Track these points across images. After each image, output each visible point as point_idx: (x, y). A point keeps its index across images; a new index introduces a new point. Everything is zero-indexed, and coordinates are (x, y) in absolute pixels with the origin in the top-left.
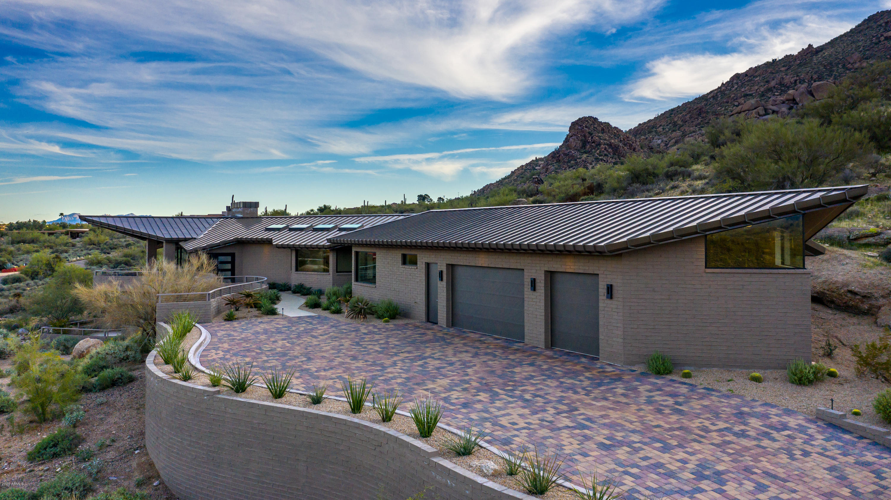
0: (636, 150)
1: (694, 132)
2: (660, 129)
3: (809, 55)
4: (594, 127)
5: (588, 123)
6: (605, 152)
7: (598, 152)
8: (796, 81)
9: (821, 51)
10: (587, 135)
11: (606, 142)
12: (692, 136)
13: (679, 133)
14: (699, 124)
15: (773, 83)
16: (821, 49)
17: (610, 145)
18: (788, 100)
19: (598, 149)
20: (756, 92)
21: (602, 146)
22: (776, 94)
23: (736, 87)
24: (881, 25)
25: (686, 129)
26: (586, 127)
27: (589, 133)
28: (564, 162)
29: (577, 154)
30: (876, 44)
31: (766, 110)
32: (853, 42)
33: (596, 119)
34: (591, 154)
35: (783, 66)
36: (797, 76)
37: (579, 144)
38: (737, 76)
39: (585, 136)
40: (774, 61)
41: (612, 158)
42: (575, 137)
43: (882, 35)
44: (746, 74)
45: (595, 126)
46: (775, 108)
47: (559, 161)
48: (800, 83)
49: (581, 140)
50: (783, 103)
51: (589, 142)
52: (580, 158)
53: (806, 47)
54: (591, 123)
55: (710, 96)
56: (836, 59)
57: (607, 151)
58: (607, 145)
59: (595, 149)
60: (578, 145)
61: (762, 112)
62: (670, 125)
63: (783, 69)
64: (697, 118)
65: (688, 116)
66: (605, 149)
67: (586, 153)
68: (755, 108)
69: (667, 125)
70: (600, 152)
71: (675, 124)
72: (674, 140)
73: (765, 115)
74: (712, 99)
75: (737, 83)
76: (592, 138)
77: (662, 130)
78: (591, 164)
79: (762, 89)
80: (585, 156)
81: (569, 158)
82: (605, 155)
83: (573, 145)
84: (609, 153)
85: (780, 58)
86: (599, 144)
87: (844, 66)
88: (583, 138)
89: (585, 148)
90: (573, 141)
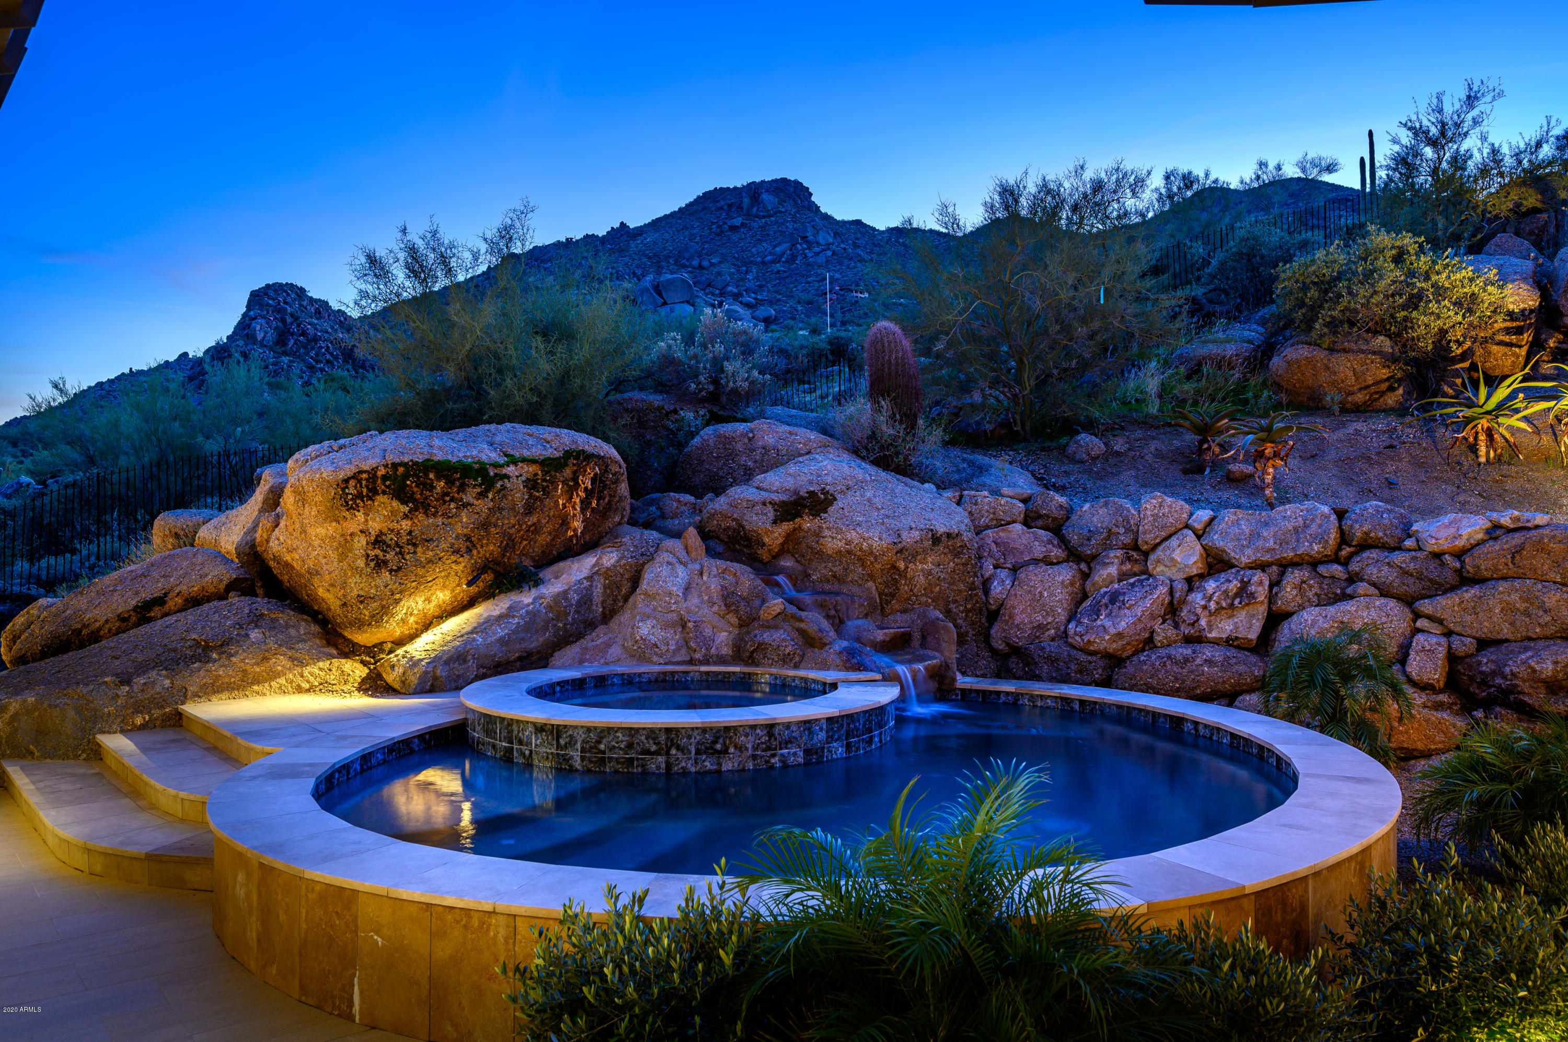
3: (625, 238)
4: (301, 305)
5: (288, 295)
6: (328, 356)
7: (313, 354)
9: (641, 235)
10: (289, 319)
11: (326, 336)
16: (640, 231)
17: (336, 343)
19: (313, 348)
21: (321, 344)
24: (721, 208)
26: (285, 303)
27: (292, 315)
29: (267, 355)
30: (717, 235)
32: (685, 228)
33: (302, 290)
34: (298, 357)
35: (586, 250)
36: (613, 268)
37: (271, 336)
38: (512, 258)
39: (283, 320)
40: (569, 241)
42: (263, 321)
43: (725, 223)
45: (305, 303)
49: (276, 328)
51: (292, 334)
53: (617, 225)
54: (294, 296)
56: (664, 248)
57: (332, 354)
58: (331, 342)
59: (305, 347)
60: (269, 337)
63: (586, 255)
66: (327, 349)
67: (288, 355)
70: (317, 355)
76: (298, 325)
80: (285, 359)
82: (328, 362)
83: (260, 336)
84: (335, 358)
85: (578, 238)
86: (315, 340)
87: (676, 261)
88: (279, 324)
89: (285, 344)
90: (258, 327)
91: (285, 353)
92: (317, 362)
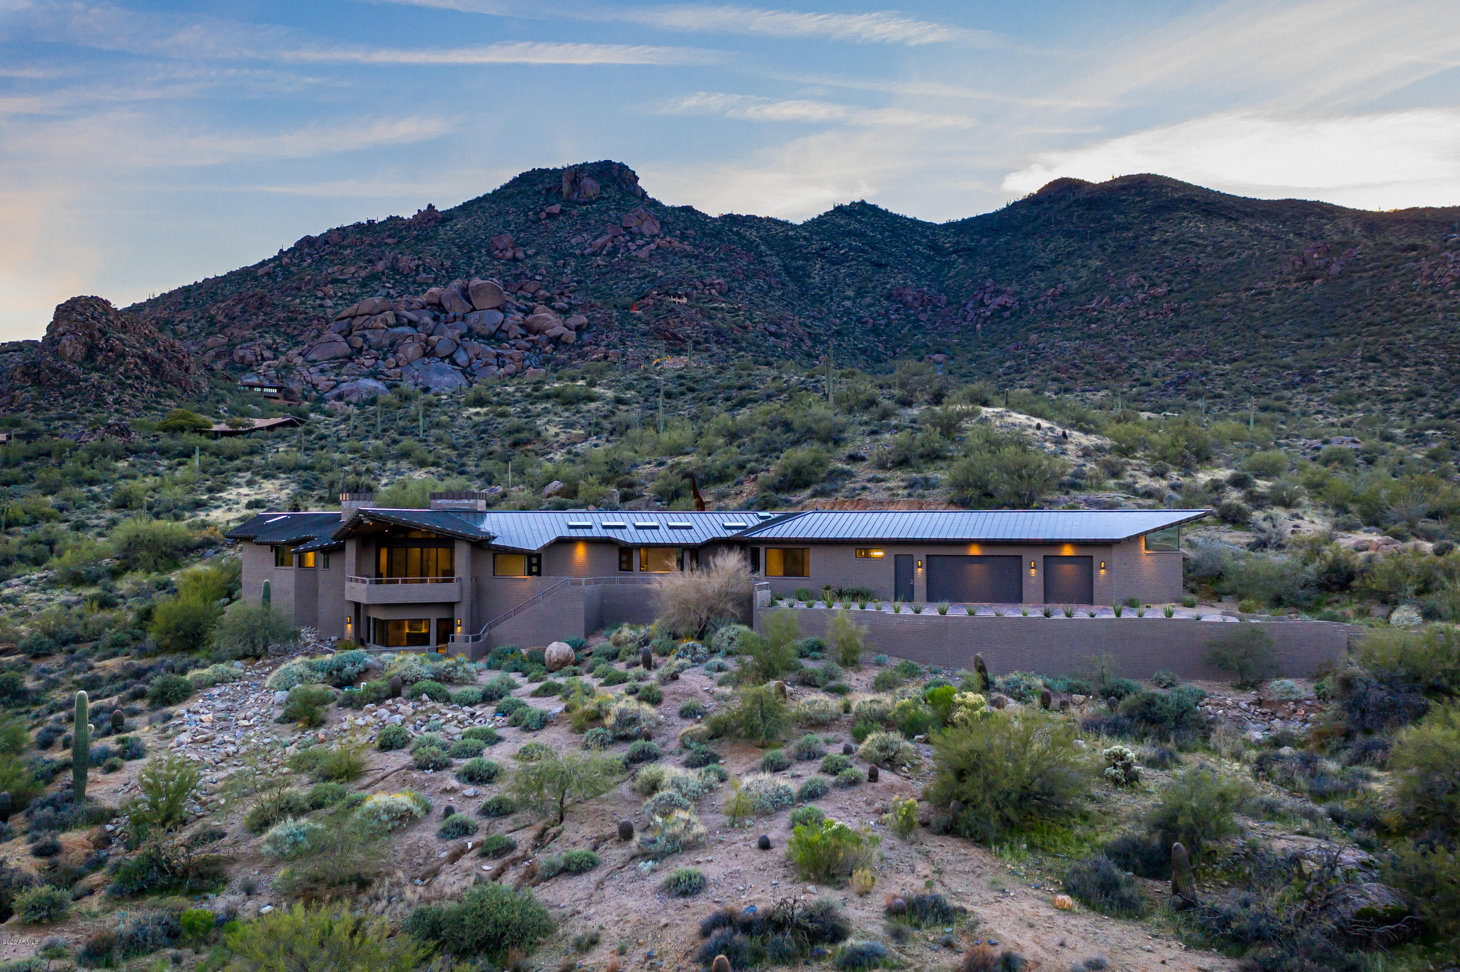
0: (192, 371)
1: (251, 340)
2: (183, 327)
3: (432, 223)
4: (109, 320)
5: (95, 309)
6: (137, 372)
7: (122, 369)
8: (418, 266)
9: (451, 219)
10: (97, 334)
11: (135, 351)
12: (248, 347)
13: (221, 339)
14: (260, 325)
15: (380, 266)
16: (449, 216)
17: (145, 358)
18: (430, 304)
19: (121, 364)
20: (353, 277)
21: (130, 359)
22: (387, 285)
23: (309, 261)
24: (539, 192)
25: (236, 332)
26: (93, 318)
27: (100, 331)
28: (52, 384)
29: (77, 371)
30: (534, 222)
31: (397, 316)
32: (499, 214)
33: (107, 303)
34: (108, 373)
35: (390, 236)
36: (419, 259)
37: (81, 352)
38: (308, 242)
39: (91, 336)
40: (371, 223)
41: (152, 384)
42: (72, 336)
43: (542, 210)
44: (327, 238)
45: (111, 318)
46: (412, 316)
47: (37, 381)
48: (424, 271)
49: (85, 344)
50: (423, 308)
51: (101, 350)
52: (85, 380)
53: (424, 208)
54: (100, 310)
55: (261, 272)
56: (476, 237)
57: (140, 370)
58: (139, 357)
59: (114, 363)
60: (78, 353)
61: (391, 320)
62: (203, 321)
63: (389, 241)
64: (255, 314)
65: (238, 309)
66: (136, 365)
67: (97, 371)
68: (381, 312)
69: (196, 322)
70: (126, 370)
71: (212, 322)
72: (212, 353)
73: (396, 326)
74: (265, 280)
75: (311, 255)
76: (107, 341)
77: (186, 329)
78: (111, 393)
79: (363, 274)
80: (95, 376)
81: (62, 377)
82: (137, 378)
83: (69, 351)
84: (144, 373)
85: (381, 220)
86: (123, 355)
87: (489, 253)
88: (88, 340)
89: (93, 360)
90: (68, 343)
91: (95, 369)
92: (127, 378)
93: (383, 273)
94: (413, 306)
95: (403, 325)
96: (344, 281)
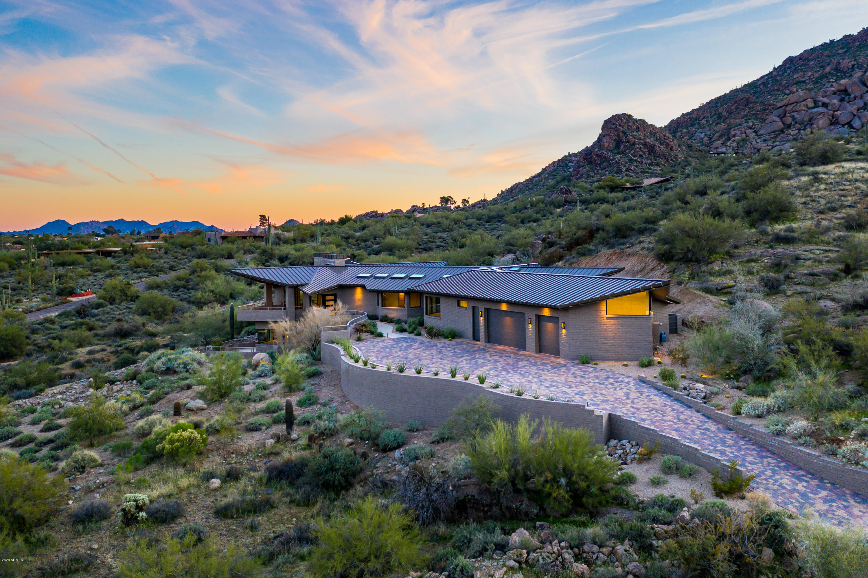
0: (674, 149)
1: (740, 124)
2: (704, 121)
4: (629, 126)
5: (622, 120)
6: (640, 153)
7: (632, 152)
8: (853, 66)
10: (621, 134)
11: (640, 141)
12: (738, 129)
13: (723, 126)
14: (746, 116)
15: (828, 69)
17: (645, 144)
18: (839, 91)
19: (633, 149)
20: (810, 79)
21: (637, 146)
22: (831, 80)
23: (789, 72)
25: (732, 121)
26: (620, 125)
27: (623, 132)
28: (597, 163)
29: (610, 155)
31: (815, 102)
33: (630, 116)
34: (625, 154)
35: (841, 48)
36: (855, 60)
37: (612, 144)
38: (790, 60)
39: (618, 135)
40: (832, 42)
41: (648, 159)
42: (608, 137)
44: (801, 57)
45: (630, 124)
46: (825, 100)
47: (590, 163)
48: (858, 68)
49: (615, 140)
50: (835, 93)
51: (623, 142)
52: (613, 160)
54: (625, 121)
55: (759, 83)
57: (642, 151)
58: (642, 144)
59: (629, 149)
60: (611, 145)
61: (811, 104)
62: (715, 117)
63: (841, 51)
64: (743, 109)
65: (734, 107)
66: (640, 149)
67: (620, 154)
68: (804, 101)
69: (711, 117)
70: (635, 152)
71: (720, 116)
72: (718, 134)
73: (813, 108)
74: (761, 87)
75: (790, 68)
76: (626, 137)
77: (705, 122)
78: (625, 166)
79: (816, 75)
80: (618, 156)
81: (602, 159)
82: (640, 156)
83: (606, 145)
84: (644, 153)
85: (838, 39)
86: (634, 144)
88: (616, 138)
89: (619, 148)
90: (605, 141)
91: (619, 153)
92: (635, 156)
93: (829, 73)
94: (827, 94)
95: (818, 107)
96: (804, 82)
